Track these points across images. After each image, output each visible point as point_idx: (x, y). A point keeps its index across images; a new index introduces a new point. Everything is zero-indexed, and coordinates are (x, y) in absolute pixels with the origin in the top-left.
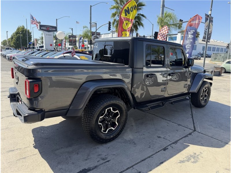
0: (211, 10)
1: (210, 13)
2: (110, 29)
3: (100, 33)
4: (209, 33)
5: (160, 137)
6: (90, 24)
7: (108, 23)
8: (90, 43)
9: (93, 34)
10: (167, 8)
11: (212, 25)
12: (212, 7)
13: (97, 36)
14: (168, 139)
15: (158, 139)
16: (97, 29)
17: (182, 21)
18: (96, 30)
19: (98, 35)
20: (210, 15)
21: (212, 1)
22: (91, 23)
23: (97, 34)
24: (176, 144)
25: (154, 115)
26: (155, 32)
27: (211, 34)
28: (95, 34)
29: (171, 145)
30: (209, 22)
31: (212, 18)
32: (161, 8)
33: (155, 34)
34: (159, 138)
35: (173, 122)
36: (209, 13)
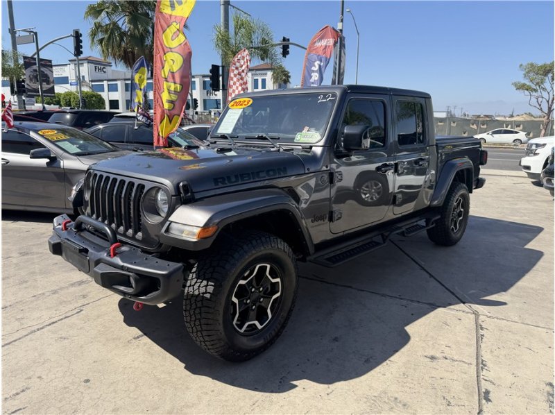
0: (342, 21)
1: (341, 28)
2: (81, 53)
3: (50, 61)
4: (341, 71)
5: (433, 358)
6: (10, 35)
7: (71, 35)
8: (16, 89)
9: (29, 62)
10: (233, 7)
11: (345, 54)
12: (342, 14)
13: (42, 69)
14: (455, 358)
15: (434, 364)
16: (39, 48)
17: (288, 40)
18: (38, 50)
19: (45, 66)
20: (341, 31)
21: (343, 2)
22: (12, 31)
23: (42, 63)
24: (486, 368)
25: (350, 287)
26: (213, 65)
27: (343, 74)
28: (35, 64)
29: (482, 377)
30: (340, 48)
31: (344, 38)
32: (222, 7)
33: (211, 71)
34: (436, 361)
35: (412, 301)
36: (339, 26)
